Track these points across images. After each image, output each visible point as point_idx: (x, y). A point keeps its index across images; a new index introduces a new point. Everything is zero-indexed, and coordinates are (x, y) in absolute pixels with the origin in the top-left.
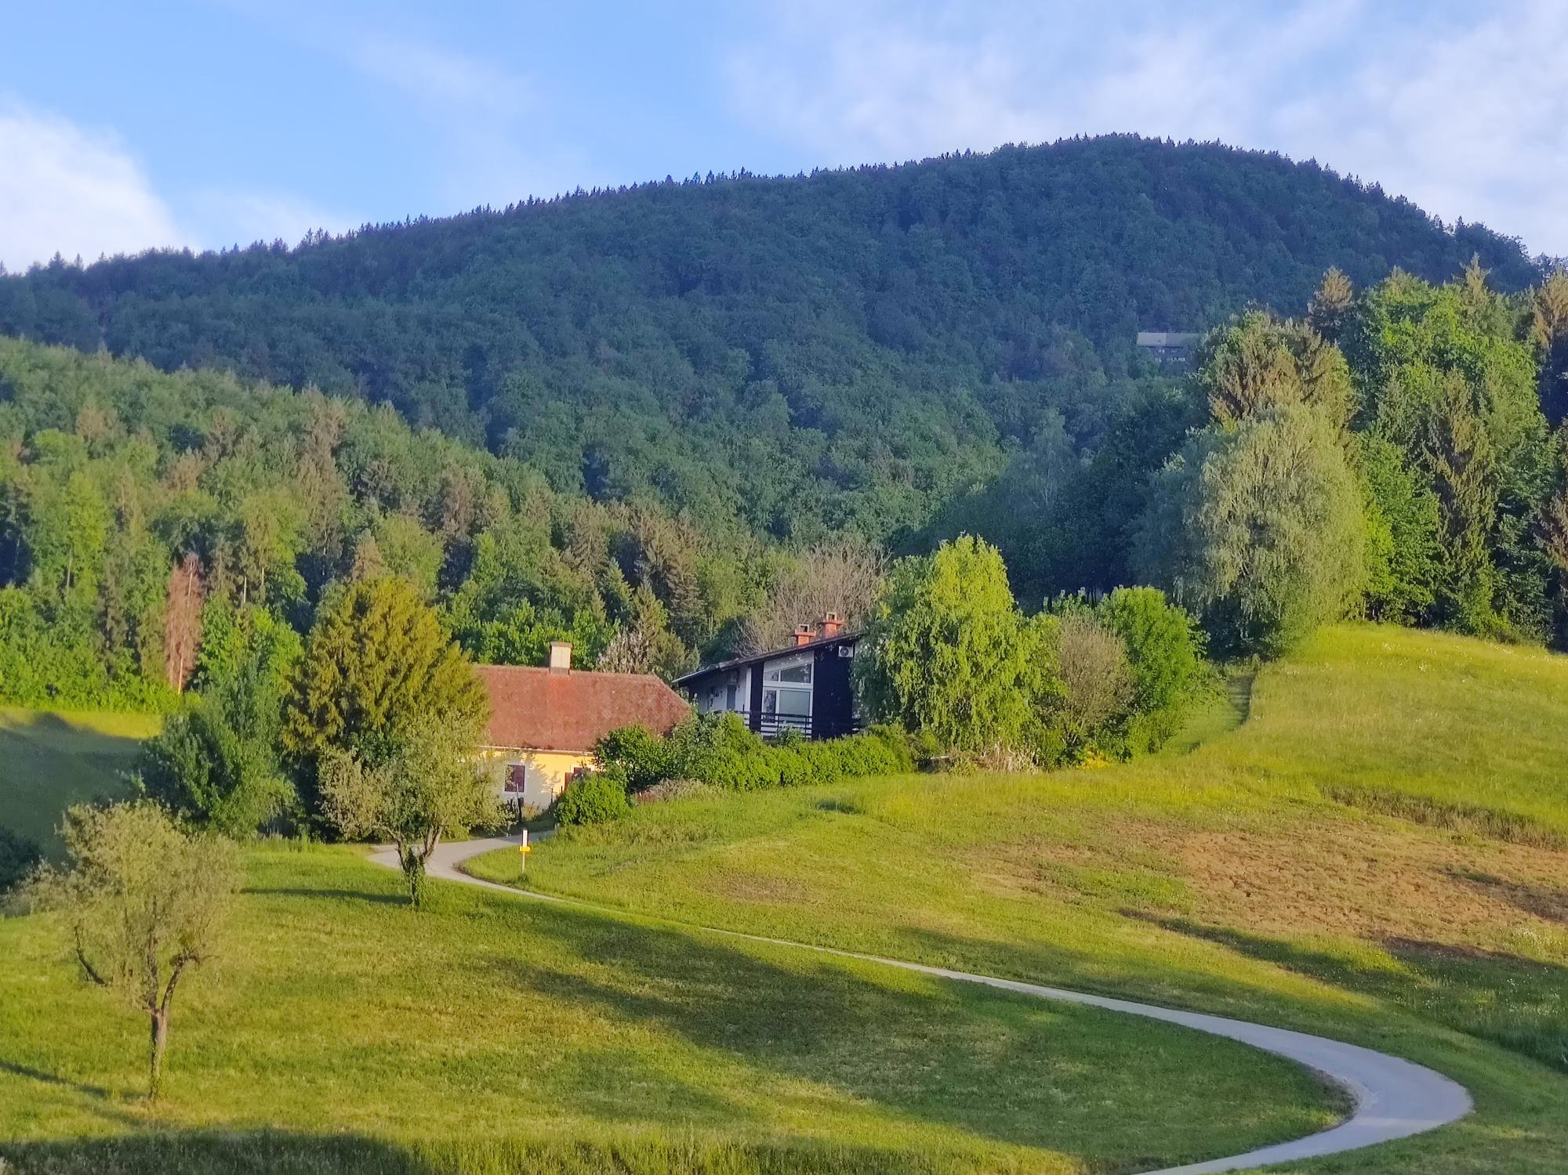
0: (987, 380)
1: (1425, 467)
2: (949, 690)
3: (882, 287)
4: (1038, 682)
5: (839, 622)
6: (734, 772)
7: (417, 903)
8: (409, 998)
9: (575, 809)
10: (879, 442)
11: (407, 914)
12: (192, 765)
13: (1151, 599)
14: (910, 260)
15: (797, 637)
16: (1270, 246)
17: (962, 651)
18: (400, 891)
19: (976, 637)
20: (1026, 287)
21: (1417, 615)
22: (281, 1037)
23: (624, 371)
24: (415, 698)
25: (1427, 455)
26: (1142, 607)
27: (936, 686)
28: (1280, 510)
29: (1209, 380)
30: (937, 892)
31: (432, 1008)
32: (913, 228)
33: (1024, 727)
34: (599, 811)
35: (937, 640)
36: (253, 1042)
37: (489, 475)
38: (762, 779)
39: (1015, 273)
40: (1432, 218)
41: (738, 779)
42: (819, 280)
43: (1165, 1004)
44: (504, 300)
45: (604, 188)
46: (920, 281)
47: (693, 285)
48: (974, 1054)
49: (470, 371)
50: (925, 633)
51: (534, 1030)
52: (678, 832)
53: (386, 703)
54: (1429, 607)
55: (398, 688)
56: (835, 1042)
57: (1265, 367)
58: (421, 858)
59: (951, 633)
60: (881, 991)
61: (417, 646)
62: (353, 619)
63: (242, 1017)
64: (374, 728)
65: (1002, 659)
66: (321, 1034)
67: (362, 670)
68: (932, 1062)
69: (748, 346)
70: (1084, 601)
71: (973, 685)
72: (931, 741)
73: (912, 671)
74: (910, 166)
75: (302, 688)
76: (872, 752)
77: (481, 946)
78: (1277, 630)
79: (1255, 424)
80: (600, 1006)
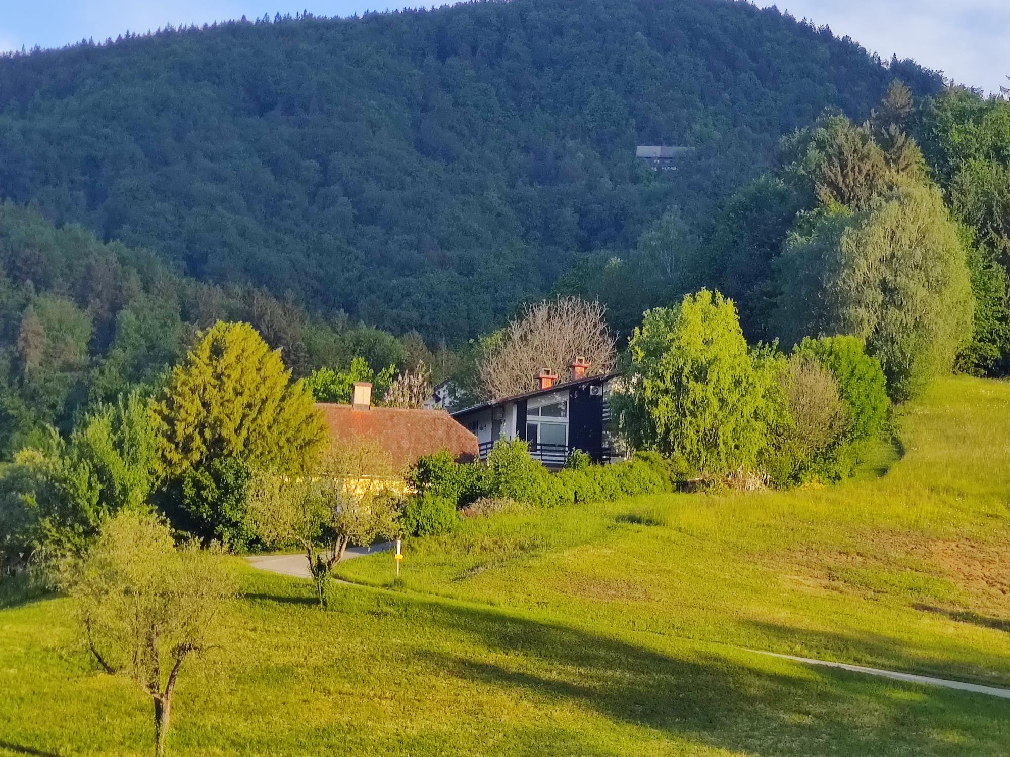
0: (512, 187)
1: (991, 244)
2: (701, 422)
3: (425, 109)
4: (771, 416)
5: (586, 365)
6: (540, 491)
7: (325, 603)
8: (347, 685)
9: (415, 524)
10: (428, 236)
11: (317, 613)
12: (85, 487)
13: (852, 345)
14: (445, 85)
15: (541, 379)
16: (743, 75)
17: (710, 388)
18: (305, 594)
19: (722, 376)
20: (543, 108)
21: (986, 368)
22: (246, 720)
23: (218, 178)
24: (269, 428)
25: (993, 234)
26: (846, 352)
27: (689, 418)
28: (908, 276)
29: (803, 172)
30: (755, 591)
31: (372, 693)
32: (449, 61)
33: (760, 453)
34: (436, 525)
35: (688, 379)
36: (223, 723)
37: (123, 261)
38: (561, 497)
39: (534, 98)
40: (872, 54)
41: (543, 497)
42: (374, 103)
43: (988, 683)
44: (113, 118)
45: (189, 26)
46: (456, 104)
47: (270, 106)
48: (856, 727)
49: (87, 177)
50: (679, 373)
51: (467, 712)
52: (509, 543)
53: (244, 433)
54: (996, 361)
55: (255, 419)
56: (733, 719)
57: (861, 160)
58: (329, 564)
59: (700, 373)
60: (758, 674)
61: (269, 383)
62: (211, 360)
63: (205, 703)
64: (234, 454)
65: (743, 395)
66: (281, 717)
67: (222, 404)
68: (823, 735)
69: (317, 157)
70: (779, 348)
71: (720, 417)
72: (683, 465)
73: (667, 406)
74: (445, 9)
75: (170, 421)
76: (643, 475)
77: (394, 640)
78: (906, 377)
79: (884, 204)
80: (520, 690)
